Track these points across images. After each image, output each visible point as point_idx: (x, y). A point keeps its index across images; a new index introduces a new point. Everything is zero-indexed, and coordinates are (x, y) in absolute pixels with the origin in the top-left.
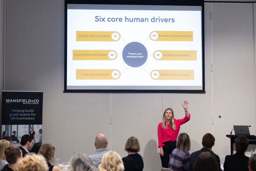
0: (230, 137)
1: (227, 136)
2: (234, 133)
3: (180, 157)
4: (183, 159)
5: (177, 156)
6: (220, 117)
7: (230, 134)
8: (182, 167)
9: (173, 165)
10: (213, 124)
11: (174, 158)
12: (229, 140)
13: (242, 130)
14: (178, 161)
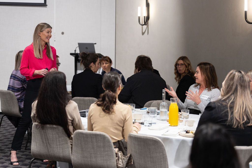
0: (74, 55)
1: (71, 54)
2: (78, 52)
3: (19, 77)
4: (22, 79)
5: (16, 76)
6: (63, 33)
7: (74, 52)
8: (21, 88)
9: (12, 86)
10: (55, 41)
11: (13, 79)
12: (73, 58)
13: (87, 48)
14: (17, 81)
